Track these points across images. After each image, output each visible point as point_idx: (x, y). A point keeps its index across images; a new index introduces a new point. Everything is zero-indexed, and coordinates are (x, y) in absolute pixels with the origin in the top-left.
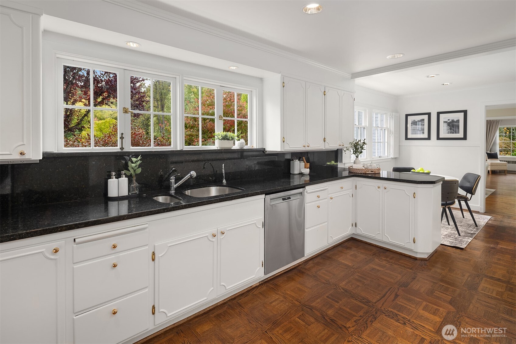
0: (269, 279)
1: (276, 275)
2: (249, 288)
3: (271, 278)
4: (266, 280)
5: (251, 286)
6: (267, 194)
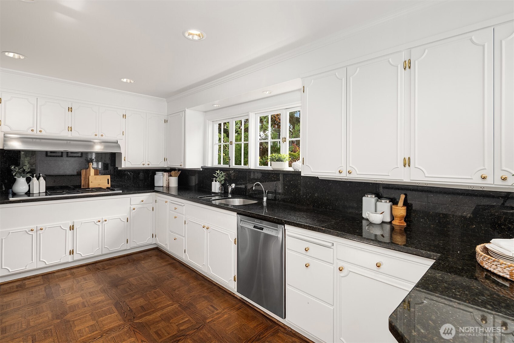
0: (248, 303)
1: (256, 308)
2: (232, 293)
3: (250, 305)
4: (245, 302)
5: (234, 294)
6: (238, 214)
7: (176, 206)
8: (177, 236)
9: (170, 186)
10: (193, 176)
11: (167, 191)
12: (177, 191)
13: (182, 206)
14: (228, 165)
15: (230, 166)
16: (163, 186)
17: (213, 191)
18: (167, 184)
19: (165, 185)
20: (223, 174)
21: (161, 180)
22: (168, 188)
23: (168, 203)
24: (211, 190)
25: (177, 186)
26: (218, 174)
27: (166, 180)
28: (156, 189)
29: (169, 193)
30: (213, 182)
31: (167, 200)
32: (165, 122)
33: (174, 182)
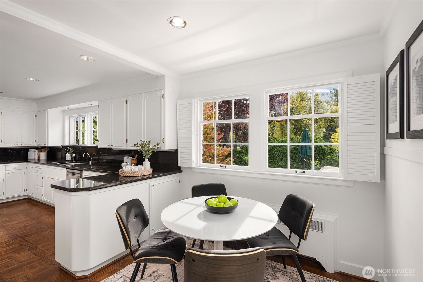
6: (66, 169)
7: (38, 169)
8: (38, 187)
9: (40, 158)
10: (59, 151)
11: (38, 161)
12: (46, 161)
13: (40, 168)
14: (78, 144)
15: (79, 144)
16: (35, 159)
17: (66, 159)
18: (38, 157)
19: (36, 158)
20: (72, 149)
21: (33, 154)
22: (39, 159)
23: (34, 168)
24: (65, 159)
25: (46, 158)
26: (68, 149)
27: (37, 155)
28: (29, 160)
29: (40, 162)
30: (66, 154)
31: (32, 166)
32: (35, 117)
33: (43, 155)
